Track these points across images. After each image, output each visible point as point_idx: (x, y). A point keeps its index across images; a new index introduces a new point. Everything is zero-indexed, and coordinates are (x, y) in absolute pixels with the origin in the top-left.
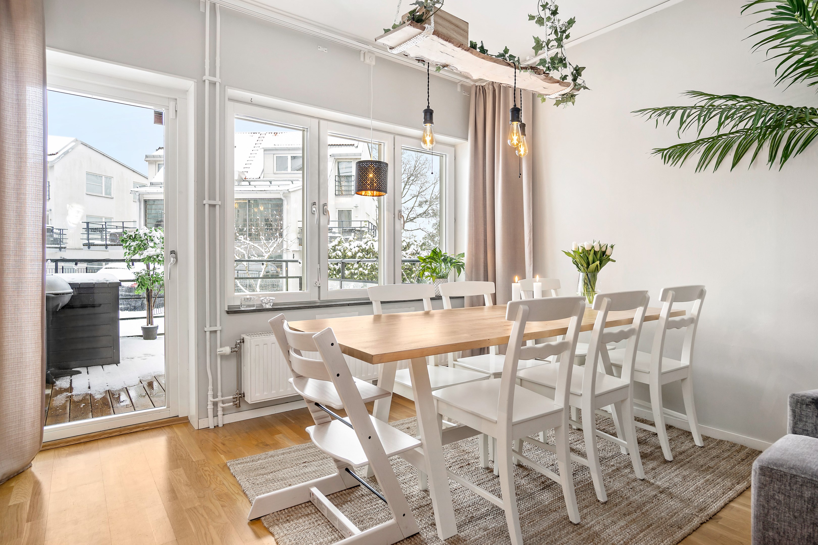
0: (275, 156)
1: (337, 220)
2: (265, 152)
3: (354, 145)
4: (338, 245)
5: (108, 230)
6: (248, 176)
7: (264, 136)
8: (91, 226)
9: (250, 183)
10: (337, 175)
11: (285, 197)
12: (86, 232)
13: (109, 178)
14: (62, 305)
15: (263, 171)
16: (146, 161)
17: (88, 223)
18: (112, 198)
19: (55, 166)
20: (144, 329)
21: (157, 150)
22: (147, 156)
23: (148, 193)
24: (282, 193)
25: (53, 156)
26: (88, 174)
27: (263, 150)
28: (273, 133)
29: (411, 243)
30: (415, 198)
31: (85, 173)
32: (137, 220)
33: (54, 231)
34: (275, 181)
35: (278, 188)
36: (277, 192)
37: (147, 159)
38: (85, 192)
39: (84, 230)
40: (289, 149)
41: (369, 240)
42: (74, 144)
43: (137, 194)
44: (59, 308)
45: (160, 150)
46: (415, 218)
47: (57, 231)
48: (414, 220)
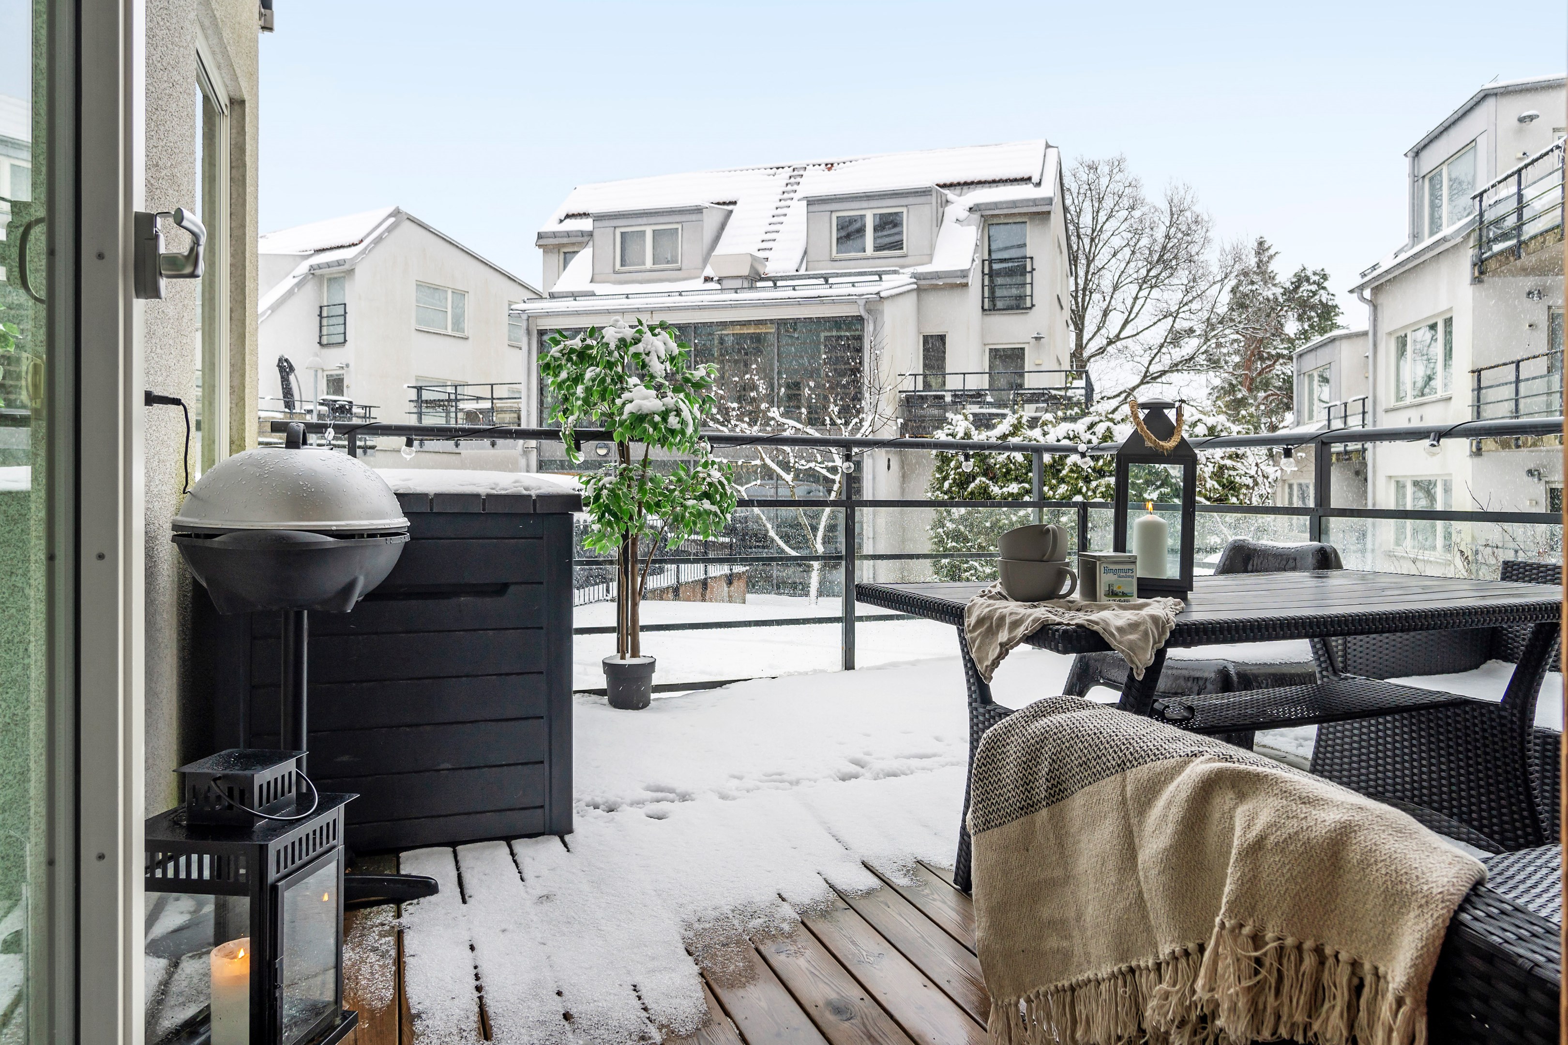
0: (834, 216)
1: (987, 370)
2: (812, 208)
3: (1030, 179)
4: (1013, 434)
5: (461, 405)
6: (771, 269)
7: (801, 172)
8: (426, 395)
9: (775, 284)
10: (986, 257)
11: (869, 311)
12: (415, 410)
13: (460, 294)
14: (365, 586)
15: (805, 252)
16: (540, 246)
17: (419, 389)
18: (467, 339)
19: (357, 270)
20: (610, 669)
21: (561, 221)
22: (540, 236)
23: (548, 315)
24: (862, 302)
25: (353, 248)
26: (420, 285)
27: (805, 203)
28: (823, 166)
29: (1219, 428)
30: (1171, 319)
31: (414, 283)
32: (522, 378)
33: (355, 410)
34: (837, 275)
35: (852, 290)
36: (849, 300)
37: (541, 242)
38: (414, 325)
39: (412, 404)
40: (868, 197)
41: (1097, 419)
42: (392, 220)
43: (525, 317)
44: (356, 597)
45: (568, 220)
46: (1164, 373)
47: (361, 411)
48: (1164, 379)
